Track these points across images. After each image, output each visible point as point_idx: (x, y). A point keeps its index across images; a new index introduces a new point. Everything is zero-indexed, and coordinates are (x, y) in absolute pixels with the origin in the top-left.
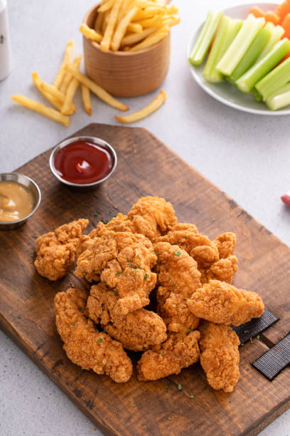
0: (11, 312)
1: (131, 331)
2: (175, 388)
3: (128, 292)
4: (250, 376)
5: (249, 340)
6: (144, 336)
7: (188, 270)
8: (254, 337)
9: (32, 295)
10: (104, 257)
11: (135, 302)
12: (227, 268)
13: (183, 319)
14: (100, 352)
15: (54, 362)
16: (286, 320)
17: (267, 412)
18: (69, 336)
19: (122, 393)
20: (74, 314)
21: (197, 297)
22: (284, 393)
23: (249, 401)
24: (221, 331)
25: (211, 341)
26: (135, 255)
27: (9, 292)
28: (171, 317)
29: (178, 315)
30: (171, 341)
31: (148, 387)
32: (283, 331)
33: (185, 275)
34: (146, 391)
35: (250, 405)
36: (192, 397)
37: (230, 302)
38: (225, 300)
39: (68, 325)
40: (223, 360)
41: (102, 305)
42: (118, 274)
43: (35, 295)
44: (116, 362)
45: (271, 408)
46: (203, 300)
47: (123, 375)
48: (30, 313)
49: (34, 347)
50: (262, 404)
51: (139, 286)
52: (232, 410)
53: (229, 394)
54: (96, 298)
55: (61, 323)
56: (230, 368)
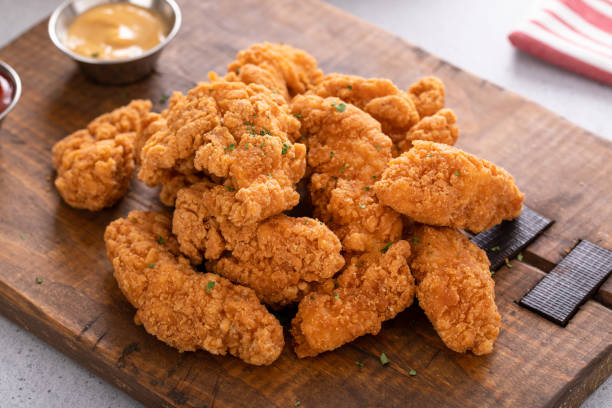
0: (19, 275)
1: (271, 259)
2: (374, 363)
3: (254, 178)
4: (521, 323)
5: (504, 264)
6: (298, 264)
7: (366, 134)
8: (513, 257)
9: (58, 243)
10: (197, 126)
11: (271, 192)
12: (440, 129)
13: (371, 223)
14: (213, 308)
15: (121, 350)
16: (568, 222)
17: (569, 379)
18: (145, 289)
19: (268, 385)
20: (149, 249)
21: (394, 172)
22: (596, 344)
23: (529, 366)
24: (450, 240)
25: (435, 256)
26: (257, 110)
27: (13, 243)
28: (347, 224)
29: (360, 218)
30: (353, 269)
31: (320, 368)
32: (566, 240)
33: (362, 144)
34: (317, 376)
35: (532, 374)
36: (413, 373)
37: (461, 176)
38: (452, 172)
39: (140, 270)
40: (464, 289)
41: (205, 221)
42: (228, 149)
43: (64, 241)
44: (249, 321)
45: (576, 372)
46: (407, 175)
47: (267, 344)
48: (58, 272)
49: (77, 329)
50: (556, 367)
51: (274, 166)
52: (498, 386)
53: (486, 359)
54: (188, 210)
55: (124, 270)
56: (481, 303)
